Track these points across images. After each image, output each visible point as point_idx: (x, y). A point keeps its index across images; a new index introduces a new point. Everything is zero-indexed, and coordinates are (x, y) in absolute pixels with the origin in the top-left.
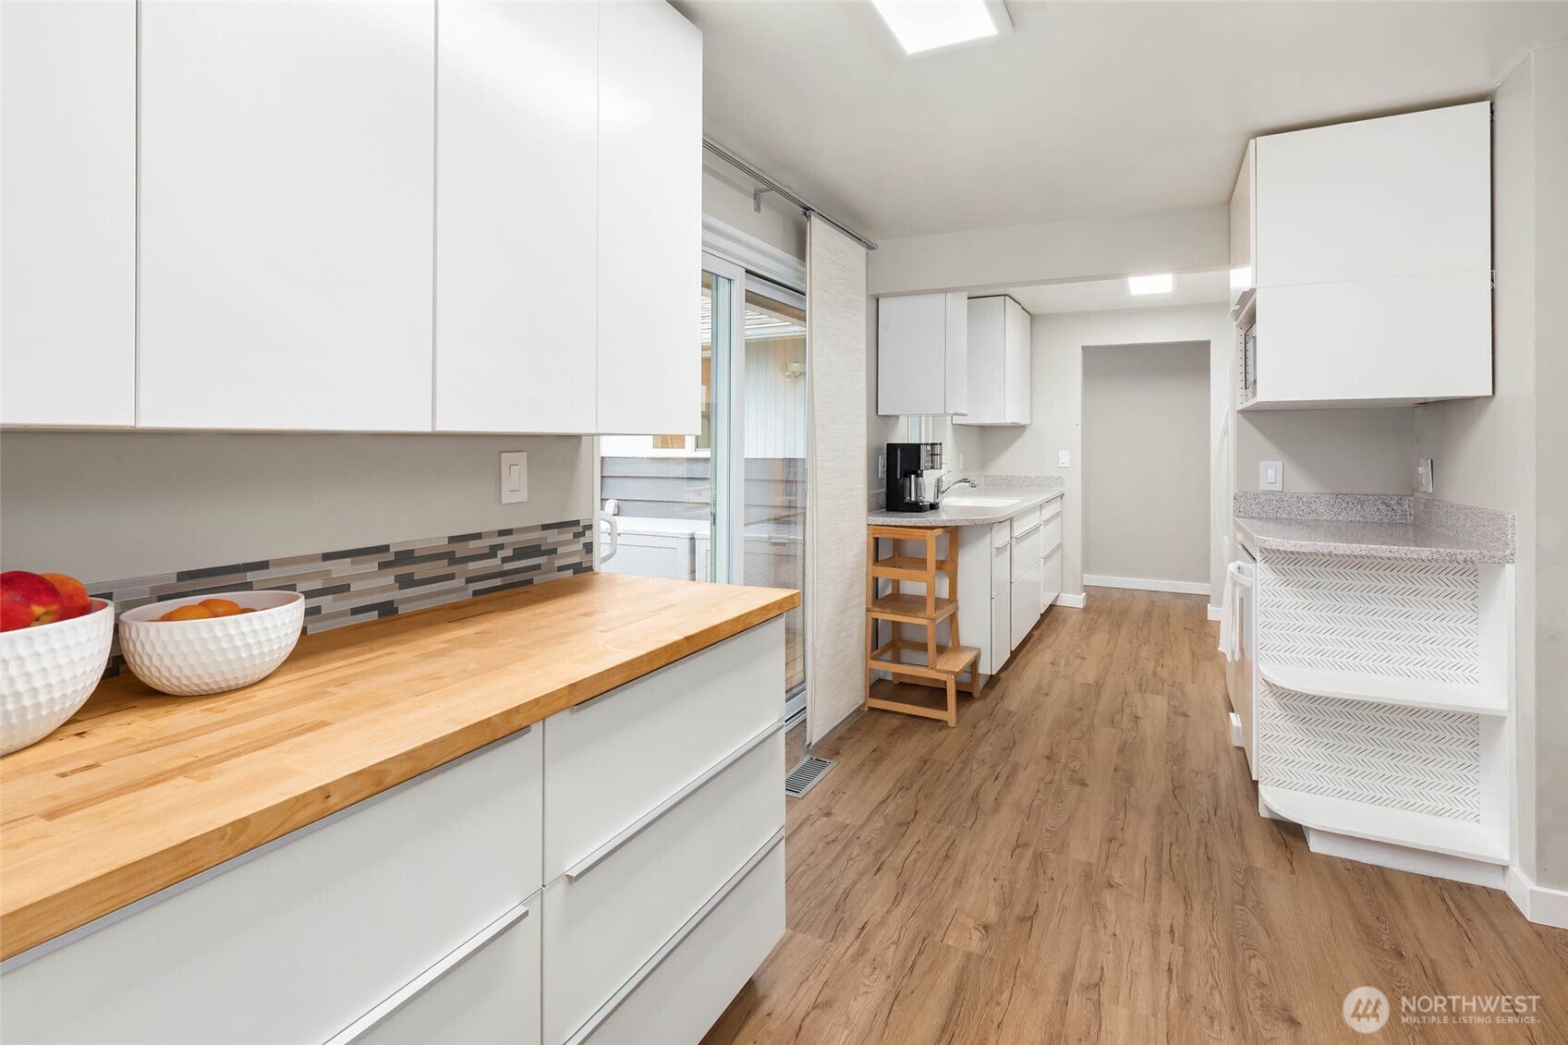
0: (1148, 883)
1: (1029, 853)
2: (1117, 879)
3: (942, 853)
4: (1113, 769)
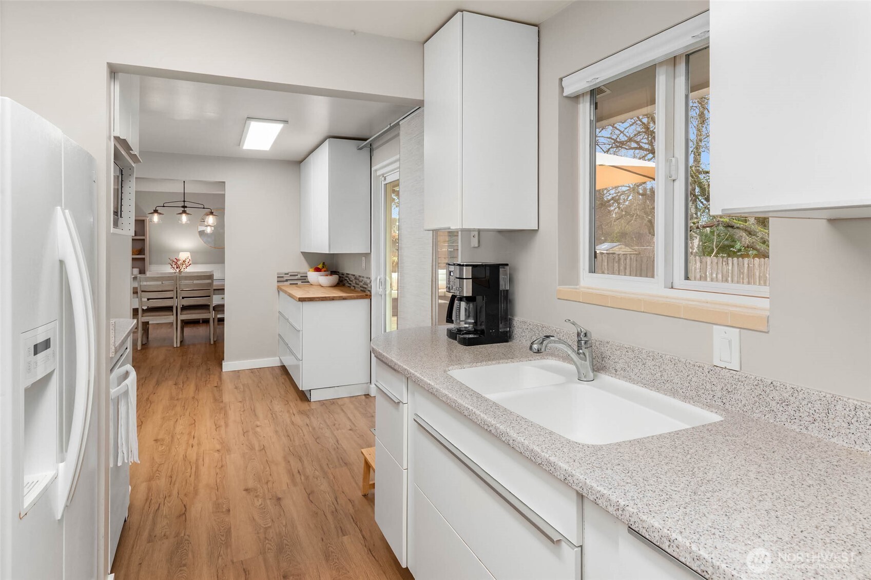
0: (202, 457)
1: (257, 448)
2: (216, 454)
3: (291, 436)
4: (231, 510)
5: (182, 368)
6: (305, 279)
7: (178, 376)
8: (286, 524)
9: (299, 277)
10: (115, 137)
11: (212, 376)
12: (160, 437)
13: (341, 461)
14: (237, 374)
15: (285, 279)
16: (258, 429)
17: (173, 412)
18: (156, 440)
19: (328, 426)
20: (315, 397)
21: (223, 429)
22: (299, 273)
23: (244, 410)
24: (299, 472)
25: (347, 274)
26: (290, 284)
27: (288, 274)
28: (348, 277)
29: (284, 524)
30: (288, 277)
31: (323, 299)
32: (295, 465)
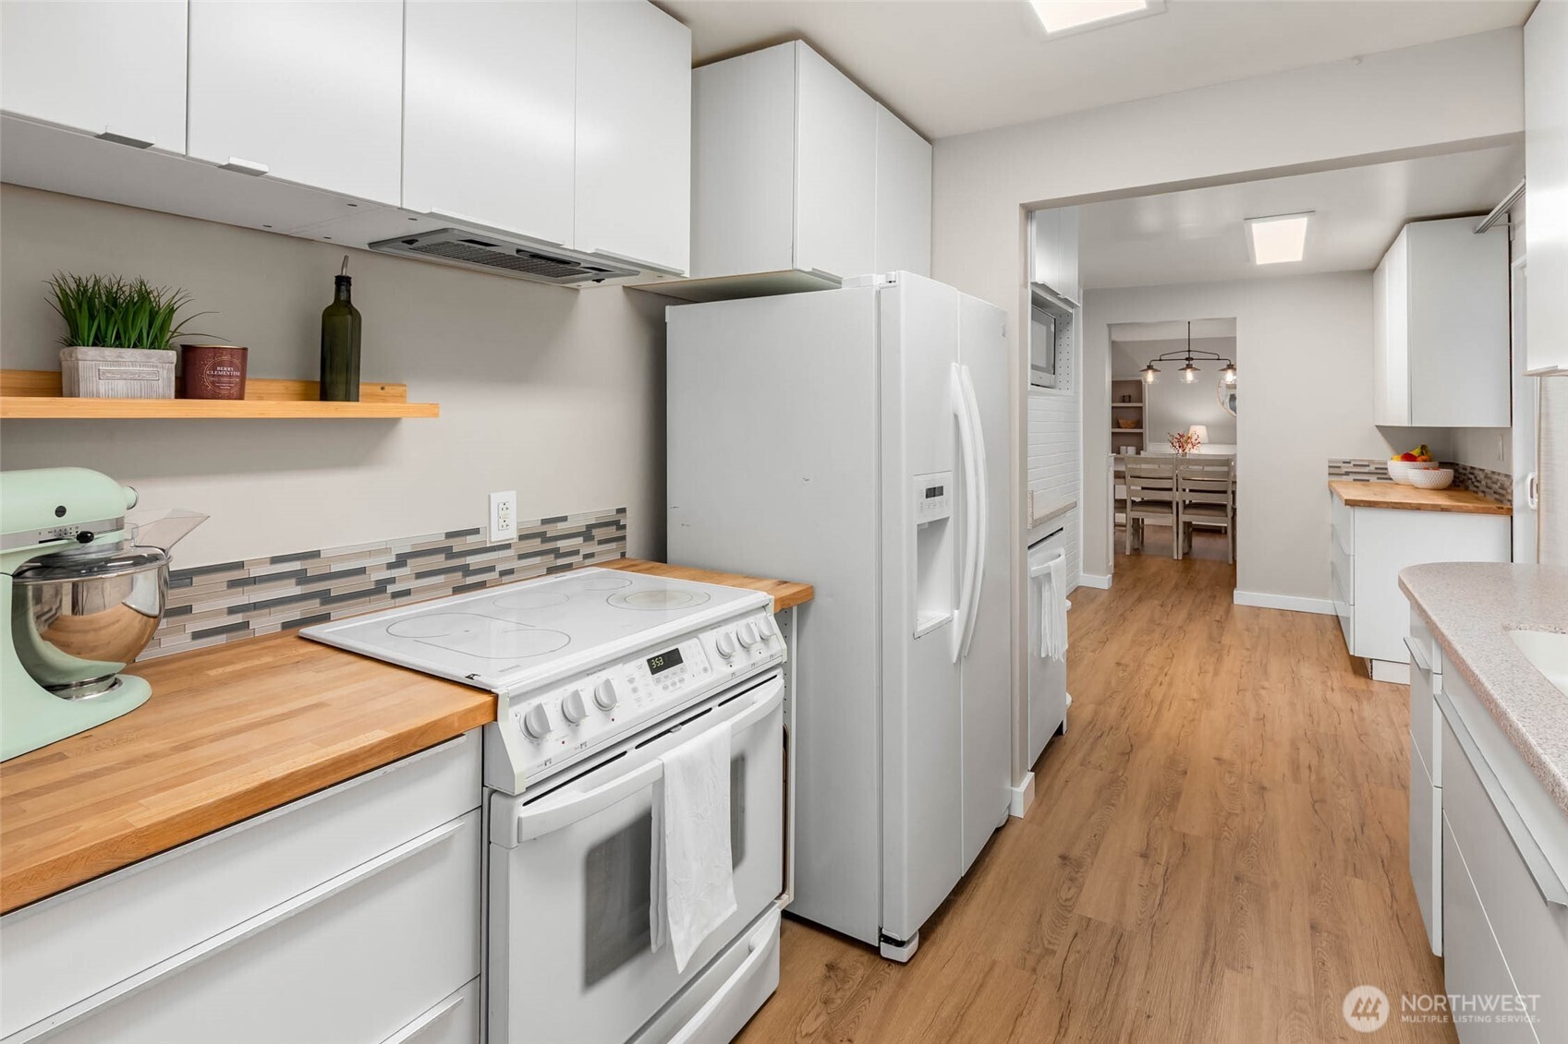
0: (1170, 700)
1: (1252, 715)
3: (1315, 716)
5: (1176, 587)
6: (1386, 474)
7: (1169, 597)
8: (1263, 821)
9: (1372, 468)
10: (1032, 283)
11: (1215, 606)
12: (1123, 662)
13: (1395, 779)
14: (1256, 611)
15: (1344, 470)
16: (1263, 692)
17: (1148, 638)
18: (1118, 664)
19: (1392, 723)
20: (1379, 672)
21: (1209, 676)
22: (1373, 462)
23: (1249, 662)
24: (1310, 767)
25: (1472, 468)
26: (1354, 480)
27: (1349, 463)
28: (1472, 474)
29: (1260, 820)
30: (1347, 467)
31: (1397, 506)
32: (1306, 755)
